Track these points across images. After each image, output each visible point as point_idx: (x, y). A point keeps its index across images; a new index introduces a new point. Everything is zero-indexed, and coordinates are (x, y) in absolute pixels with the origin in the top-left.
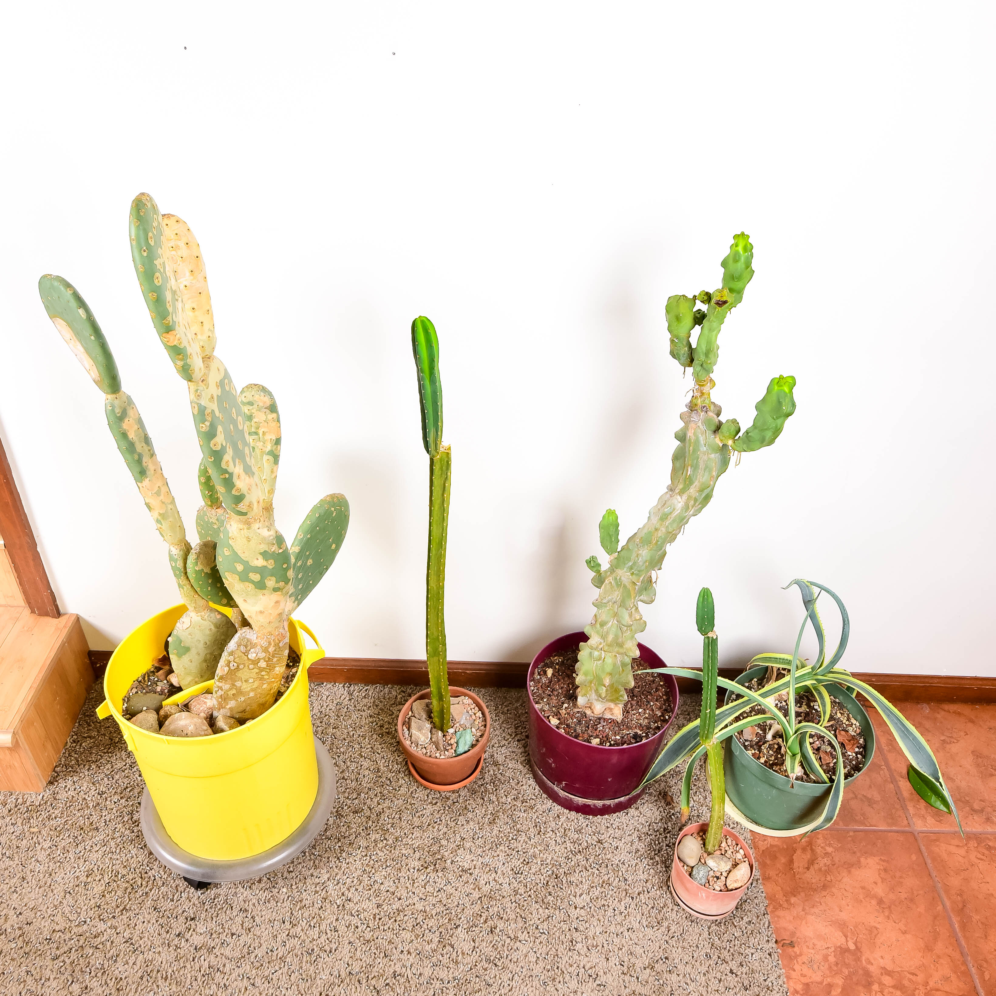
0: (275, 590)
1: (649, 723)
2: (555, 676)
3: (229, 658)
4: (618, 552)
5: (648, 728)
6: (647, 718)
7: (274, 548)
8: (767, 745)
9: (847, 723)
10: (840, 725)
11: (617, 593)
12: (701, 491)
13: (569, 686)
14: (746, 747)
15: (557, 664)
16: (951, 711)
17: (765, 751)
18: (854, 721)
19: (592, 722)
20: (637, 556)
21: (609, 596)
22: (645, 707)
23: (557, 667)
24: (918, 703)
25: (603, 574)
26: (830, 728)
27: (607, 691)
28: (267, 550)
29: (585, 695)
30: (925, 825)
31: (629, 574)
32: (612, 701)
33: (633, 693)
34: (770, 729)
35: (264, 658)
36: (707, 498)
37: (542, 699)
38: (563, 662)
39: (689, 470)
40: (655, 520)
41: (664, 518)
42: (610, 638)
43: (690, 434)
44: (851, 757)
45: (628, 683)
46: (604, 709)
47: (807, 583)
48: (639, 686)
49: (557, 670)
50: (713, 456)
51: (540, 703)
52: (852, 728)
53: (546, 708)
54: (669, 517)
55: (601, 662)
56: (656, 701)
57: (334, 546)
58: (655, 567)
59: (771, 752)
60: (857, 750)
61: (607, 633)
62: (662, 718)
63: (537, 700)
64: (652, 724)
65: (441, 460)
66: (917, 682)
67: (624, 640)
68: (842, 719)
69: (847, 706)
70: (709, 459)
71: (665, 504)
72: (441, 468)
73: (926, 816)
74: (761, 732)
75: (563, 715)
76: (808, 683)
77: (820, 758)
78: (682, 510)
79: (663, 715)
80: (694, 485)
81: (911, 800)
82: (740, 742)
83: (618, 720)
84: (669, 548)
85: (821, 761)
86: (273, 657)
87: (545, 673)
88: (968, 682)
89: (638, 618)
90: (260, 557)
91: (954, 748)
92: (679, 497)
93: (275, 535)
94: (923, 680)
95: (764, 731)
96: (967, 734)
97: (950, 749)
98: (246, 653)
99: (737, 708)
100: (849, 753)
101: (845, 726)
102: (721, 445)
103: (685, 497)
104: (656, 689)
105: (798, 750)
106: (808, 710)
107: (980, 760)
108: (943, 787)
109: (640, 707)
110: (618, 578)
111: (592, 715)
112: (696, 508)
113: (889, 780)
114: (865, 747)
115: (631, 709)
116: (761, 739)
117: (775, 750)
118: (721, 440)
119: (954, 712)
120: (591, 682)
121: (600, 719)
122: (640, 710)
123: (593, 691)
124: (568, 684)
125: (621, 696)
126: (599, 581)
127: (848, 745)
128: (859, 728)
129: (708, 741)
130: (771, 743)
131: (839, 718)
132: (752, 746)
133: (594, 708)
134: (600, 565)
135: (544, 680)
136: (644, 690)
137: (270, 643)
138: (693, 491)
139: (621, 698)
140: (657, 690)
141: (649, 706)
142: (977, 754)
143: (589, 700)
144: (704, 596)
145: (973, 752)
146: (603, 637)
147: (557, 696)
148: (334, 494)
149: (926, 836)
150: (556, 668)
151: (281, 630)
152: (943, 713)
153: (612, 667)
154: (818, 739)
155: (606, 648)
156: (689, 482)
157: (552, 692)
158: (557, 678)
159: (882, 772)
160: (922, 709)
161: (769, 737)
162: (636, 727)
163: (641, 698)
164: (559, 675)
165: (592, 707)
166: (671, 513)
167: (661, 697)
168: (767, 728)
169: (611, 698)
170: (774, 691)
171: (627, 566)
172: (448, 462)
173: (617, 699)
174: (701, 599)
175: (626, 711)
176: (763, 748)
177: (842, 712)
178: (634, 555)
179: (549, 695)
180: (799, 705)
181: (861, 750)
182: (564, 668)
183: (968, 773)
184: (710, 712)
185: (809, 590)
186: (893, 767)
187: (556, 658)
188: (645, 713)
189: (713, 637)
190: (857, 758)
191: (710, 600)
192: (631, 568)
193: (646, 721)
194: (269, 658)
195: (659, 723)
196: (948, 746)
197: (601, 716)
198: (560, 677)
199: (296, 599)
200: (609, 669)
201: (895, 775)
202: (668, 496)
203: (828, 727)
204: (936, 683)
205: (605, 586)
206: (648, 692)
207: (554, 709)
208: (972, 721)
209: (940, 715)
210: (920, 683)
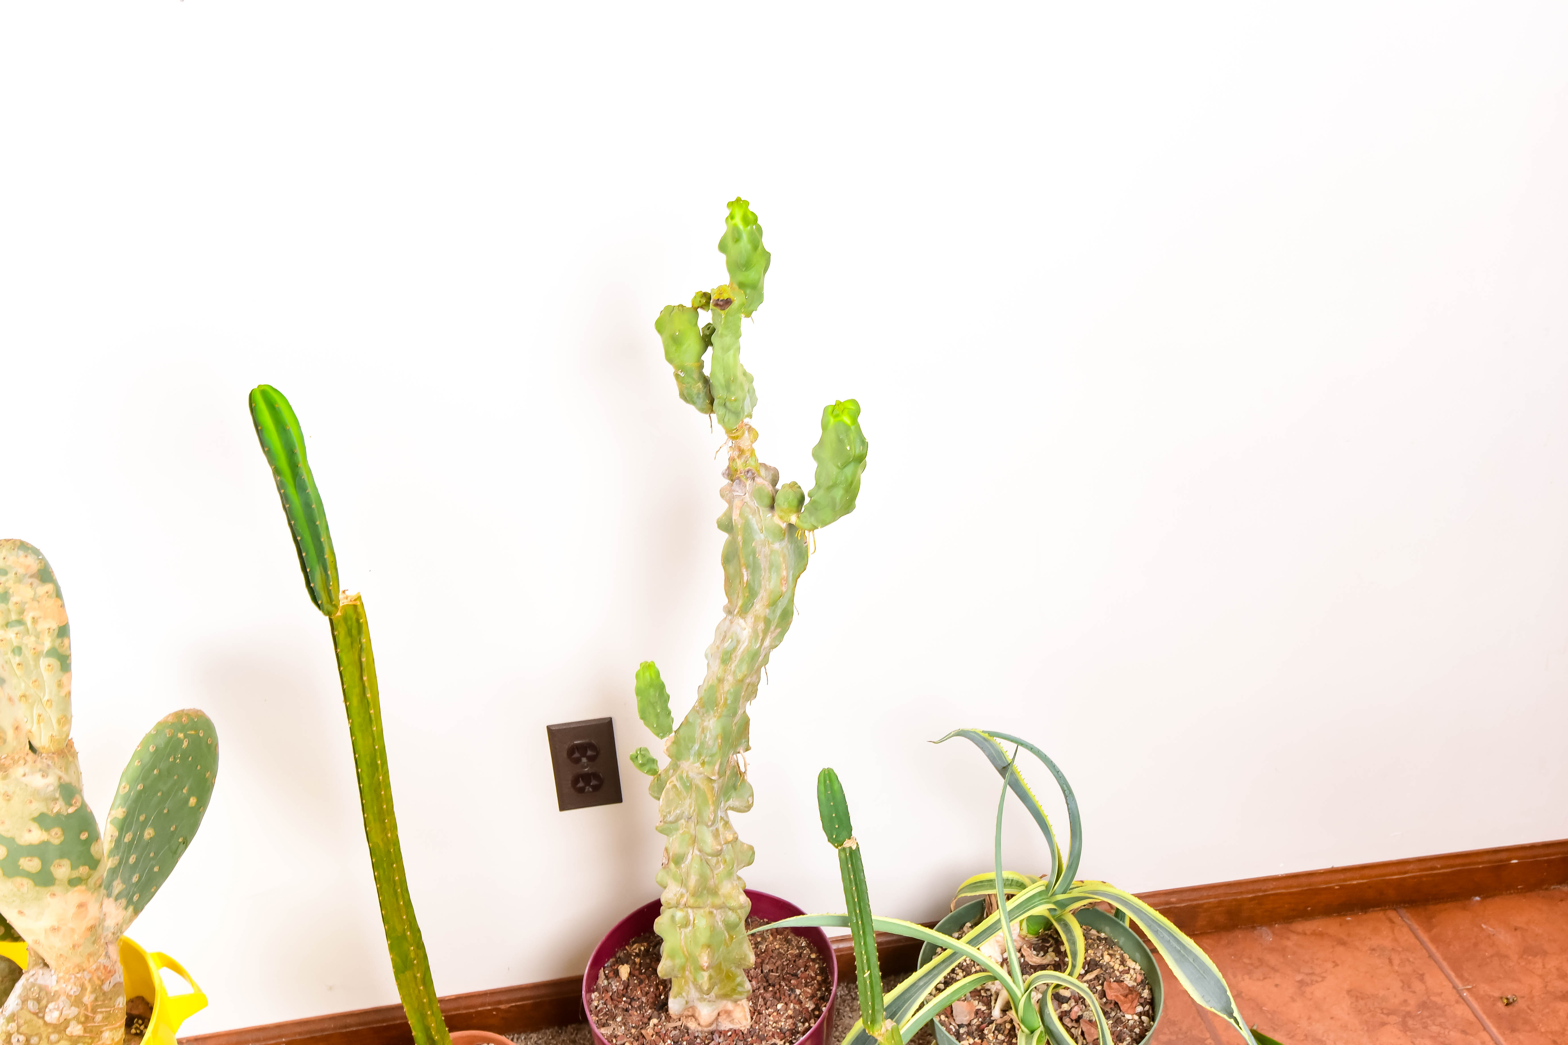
0: (73, 882)
1: (795, 1024)
2: (634, 976)
3: (9, 1028)
4: (675, 732)
5: (794, 1032)
6: (791, 1017)
7: (58, 807)
8: (992, 1027)
9: (1121, 968)
10: (1110, 974)
11: (688, 801)
12: (773, 604)
13: (658, 989)
14: (959, 1037)
15: (637, 955)
16: (1308, 932)
17: (991, 1036)
18: (1131, 964)
19: (698, 1041)
20: (703, 732)
21: (676, 808)
22: (787, 999)
23: (637, 960)
24: (1254, 928)
25: (663, 776)
26: (1096, 982)
27: (710, 977)
28: (45, 810)
29: (679, 994)
31: (698, 764)
32: (725, 996)
33: (767, 981)
34: (996, 1000)
35: (76, 1018)
36: (786, 616)
37: (614, 1018)
38: (647, 950)
39: (745, 573)
40: (716, 665)
41: (726, 658)
42: (693, 881)
43: (735, 517)
44: (1131, 1022)
45: (744, 959)
46: (715, 1014)
47: (983, 734)
48: (777, 968)
49: (637, 966)
50: (777, 546)
51: (609, 1025)
52: (1129, 976)
53: (621, 1031)
54: (733, 656)
55: (690, 928)
56: (806, 986)
57: (193, 801)
58: (736, 746)
59: (1001, 1037)
60: (1140, 1009)
61: (688, 874)
62: (817, 1013)
63: (604, 1021)
64: (800, 1024)
65: (345, 618)
66: (1242, 894)
67: (717, 882)
68: (1112, 964)
69: (1118, 942)
70: (772, 551)
71: (725, 637)
72: (349, 633)
74: (984, 1008)
75: (648, 1038)
76: (1041, 910)
77: (1083, 1033)
78: (750, 641)
79: (818, 1008)
80: (760, 597)
82: (949, 1030)
83: (742, 1029)
84: (752, 709)
85: (1084, 1038)
86: (94, 1011)
87: (617, 973)
88: (1322, 878)
89: (730, 837)
90: (35, 827)
91: (1318, 991)
92: (741, 621)
93: (56, 783)
94: (1251, 887)
95: (988, 1005)
96: (1337, 965)
97: (1312, 993)
98: (40, 1013)
99: (935, 972)
100: (1128, 1016)
101: (1118, 974)
102: (784, 526)
103: (750, 619)
104: (806, 966)
105: (1037, 1022)
106: (1057, 959)
107: (1362, 1002)
108: (1241, 1025)
109: (779, 1000)
110: (684, 775)
111: (700, 1029)
112: (774, 635)
114: (1152, 1003)
115: (764, 1008)
116: (984, 1019)
117: (1006, 1032)
118: (781, 518)
119: (1314, 933)
120: (683, 968)
121: (712, 1033)
122: (779, 1006)
123: (691, 985)
124: (657, 985)
125: (740, 984)
126: (658, 787)
127: (1124, 1003)
128: (1140, 974)
129: (877, 1027)
130: (999, 1022)
131: (1108, 963)
132: (970, 1034)
133: (699, 1014)
134: (654, 761)
135: (616, 986)
136: (787, 973)
137: (83, 988)
138: (759, 607)
139: (740, 989)
140: (806, 968)
141: (793, 996)
142: (1356, 995)
143: (687, 1003)
144: (825, 782)
145: (1349, 992)
146: (683, 883)
147: (640, 1008)
148: (183, 711)
150: (635, 963)
151: (102, 960)
152: (1294, 937)
153: (708, 934)
154: (1077, 1002)
155: (691, 901)
156: (752, 593)
157: (630, 1004)
158: (638, 978)
160: (1261, 937)
161: (996, 1013)
162: (773, 1036)
163: (780, 985)
164: (641, 973)
165: (697, 1015)
166: (735, 649)
167: (813, 979)
168: (993, 998)
169: (722, 992)
170: (988, 932)
171: (692, 752)
172: (358, 621)
173: (734, 990)
174: (822, 788)
175: (755, 1012)
176: (986, 1032)
177: (1111, 952)
178: (698, 731)
179: (627, 1010)
180: (1042, 953)
181: (1147, 1007)
182: (648, 961)
183: (1344, 1027)
184: (870, 975)
185: (992, 746)
187: (635, 946)
188: (786, 1010)
189: (850, 848)
190: (1142, 1022)
191: (836, 787)
192: (699, 754)
193: (790, 1021)
194: (87, 1017)
195: (812, 1021)
196: (1308, 990)
197: (713, 1027)
198: (642, 977)
199: (130, 902)
200: (703, 937)
202: (727, 622)
203: (1091, 980)
204: (1272, 889)
205: (667, 793)
206: (792, 975)
207: (633, 1031)
208: (1342, 943)
209: (1290, 943)
210: (1248, 892)
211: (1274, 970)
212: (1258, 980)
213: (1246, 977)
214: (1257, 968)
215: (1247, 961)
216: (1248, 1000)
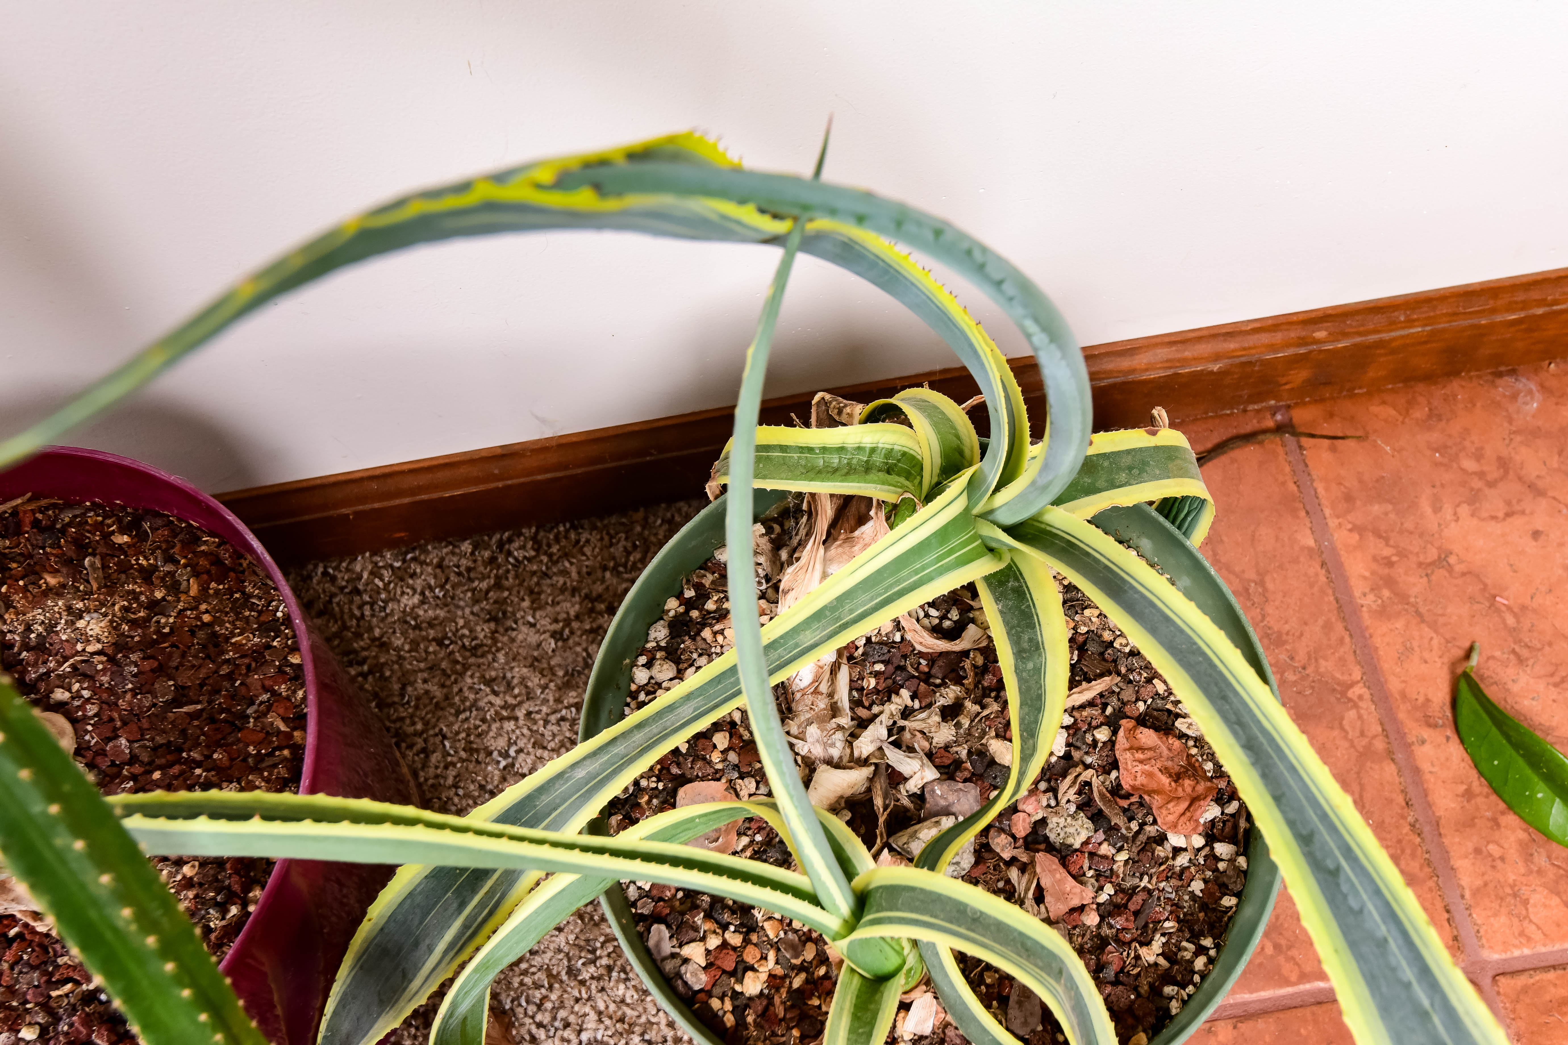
10: (1137, 687)
26: (1095, 712)
30: (1522, 934)
60: (1211, 816)
66: (1494, 311)
73: (1525, 891)
81: (1468, 823)
94: (1520, 297)
100: (1175, 840)
113: (1379, 745)
149: (1525, 990)
159: (1352, 714)
160: (1514, 397)
186: (1394, 685)
201: (1402, 716)
210: (1509, 309)
211: (1536, 490)
212: (1494, 518)
213: (1464, 510)
214: (1491, 485)
215: (1469, 465)
216: (1464, 574)
